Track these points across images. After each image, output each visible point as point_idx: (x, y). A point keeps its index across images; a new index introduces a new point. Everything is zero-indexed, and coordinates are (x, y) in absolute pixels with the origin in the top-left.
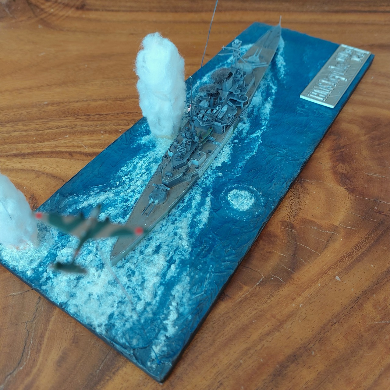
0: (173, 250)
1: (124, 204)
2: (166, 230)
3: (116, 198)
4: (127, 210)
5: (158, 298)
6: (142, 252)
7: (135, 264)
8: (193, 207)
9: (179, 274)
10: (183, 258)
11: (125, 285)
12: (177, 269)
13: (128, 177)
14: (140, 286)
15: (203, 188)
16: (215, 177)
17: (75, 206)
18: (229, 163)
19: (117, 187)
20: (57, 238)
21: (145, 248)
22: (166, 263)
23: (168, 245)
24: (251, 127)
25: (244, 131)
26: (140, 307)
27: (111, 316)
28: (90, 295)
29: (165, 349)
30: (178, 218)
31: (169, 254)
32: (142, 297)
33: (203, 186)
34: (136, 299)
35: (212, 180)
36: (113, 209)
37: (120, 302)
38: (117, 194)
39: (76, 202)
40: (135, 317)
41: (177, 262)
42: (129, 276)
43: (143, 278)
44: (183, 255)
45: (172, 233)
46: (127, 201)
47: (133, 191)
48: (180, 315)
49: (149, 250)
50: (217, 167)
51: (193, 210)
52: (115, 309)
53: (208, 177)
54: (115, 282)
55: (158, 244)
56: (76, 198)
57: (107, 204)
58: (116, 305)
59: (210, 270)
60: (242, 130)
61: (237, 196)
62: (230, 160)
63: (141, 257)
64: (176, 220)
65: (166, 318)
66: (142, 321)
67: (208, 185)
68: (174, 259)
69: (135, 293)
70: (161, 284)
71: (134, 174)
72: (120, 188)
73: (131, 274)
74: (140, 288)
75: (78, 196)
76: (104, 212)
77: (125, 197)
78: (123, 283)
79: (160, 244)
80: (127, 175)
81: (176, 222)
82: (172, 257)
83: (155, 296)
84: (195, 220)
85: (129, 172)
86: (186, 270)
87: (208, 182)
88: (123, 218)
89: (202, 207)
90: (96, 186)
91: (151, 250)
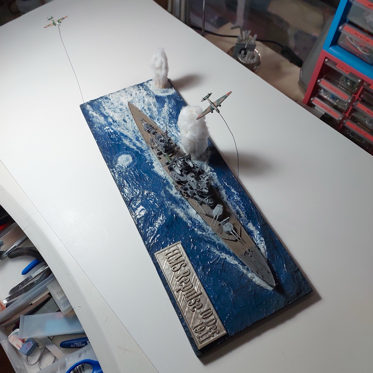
0: (119, 124)
1: (157, 118)
2: (132, 127)
3: (162, 116)
4: (152, 118)
5: (105, 113)
6: (128, 116)
7: (124, 112)
8: (136, 142)
9: (107, 121)
10: (113, 125)
11: (118, 107)
12: (110, 121)
13: (173, 126)
14: (114, 111)
15: (144, 151)
16: (147, 159)
17: (168, 102)
18: (152, 170)
19: (169, 120)
20: (156, 94)
21: (128, 118)
22: (115, 120)
23: (124, 124)
24: (171, 195)
25: (169, 190)
26: (106, 108)
27: (110, 100)
28: (122, 96)
29: (87, 109)
30: (135, 134)
31: (119, 123)
32: (109, 109)
33: (145, 152)
34: (110, 108)
35: (147, 156)
36: (157, 114)
37: (113, 103)
38: (164, 118)
39: (169, 103)
40: (104, 105)
41: (113, 123)
42: (121, 109)
43: (116, 112)
44: (114, 126)
45: (129, 129)
46: (158, 120)
47: (162, 124)
48: (93, 117)
49: (126, 118)
50: (153, 163)
51: (134, 140)
52: (112, 101)
53: (150, 156)
54: (122, 104)
55: (127, 122)
56: (172, 104)
57: (160, 113)
58: (113, 102)
59: (102, 133)
60: (172, 190)
61: (127, 160)
62: (153, 171)
63: (126, 115)
64: (134, 133)
65: (96, 113)
66: (101, 107)
67: (145, 153)
68: (115, 123)
69: (113, 108)
70: (109, 116)
71: (174, 129)
72: (168, 121)
73: (121, 110)
74: (113, 110)
75: (173, 105)
76: (157, 110)
77: (160, 120)
78: (119, 106)
79: (126, 122)
80: (175, 126)
81: (133, 132)
82: (117, 123)
83: (106, 113)
84: (129, 138)
85: (177, 128)
86: (107, 124)
87: (146, 154)
88: (149, 116)
89: (132, 144)
90: (176, 114)
91: (126, 119)
